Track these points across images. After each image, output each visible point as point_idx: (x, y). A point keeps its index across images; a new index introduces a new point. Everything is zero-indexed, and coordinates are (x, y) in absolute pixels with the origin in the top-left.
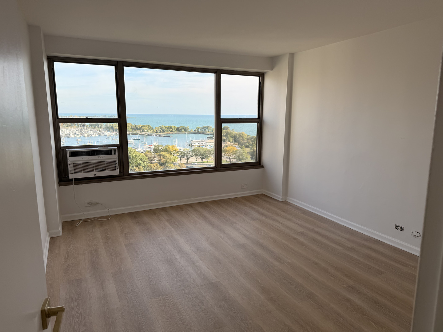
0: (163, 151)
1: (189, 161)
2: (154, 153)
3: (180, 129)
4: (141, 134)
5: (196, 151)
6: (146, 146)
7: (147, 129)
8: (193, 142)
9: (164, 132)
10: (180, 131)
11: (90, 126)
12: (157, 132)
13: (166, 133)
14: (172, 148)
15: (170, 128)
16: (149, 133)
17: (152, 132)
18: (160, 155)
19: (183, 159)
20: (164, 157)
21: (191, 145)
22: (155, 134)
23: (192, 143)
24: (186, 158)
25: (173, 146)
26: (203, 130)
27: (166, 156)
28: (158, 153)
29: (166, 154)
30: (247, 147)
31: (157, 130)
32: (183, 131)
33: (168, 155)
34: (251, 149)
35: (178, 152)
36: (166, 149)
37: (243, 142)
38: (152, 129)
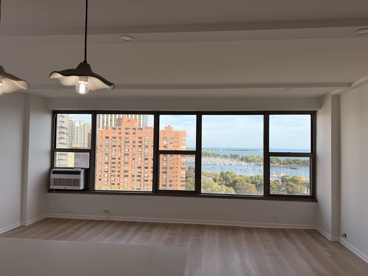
0: (290, 181)
2: (281, 182)
3: (306, 162)
7: (275, 161)
9: (291, 164)
11: (230, 157)
14: (299, 179)
15: (296, 161)
16: (277, 164)
17: (279, 164)
18: (287, 185)
20: (291, 186)
22: (282, 166)
27: (294, 186)
28: (286, 183)
29: (294, 184)
31: (284, 163)
33: (295, 185)
35: (305, 183)
36: (293, 179)
38: (280, 161)
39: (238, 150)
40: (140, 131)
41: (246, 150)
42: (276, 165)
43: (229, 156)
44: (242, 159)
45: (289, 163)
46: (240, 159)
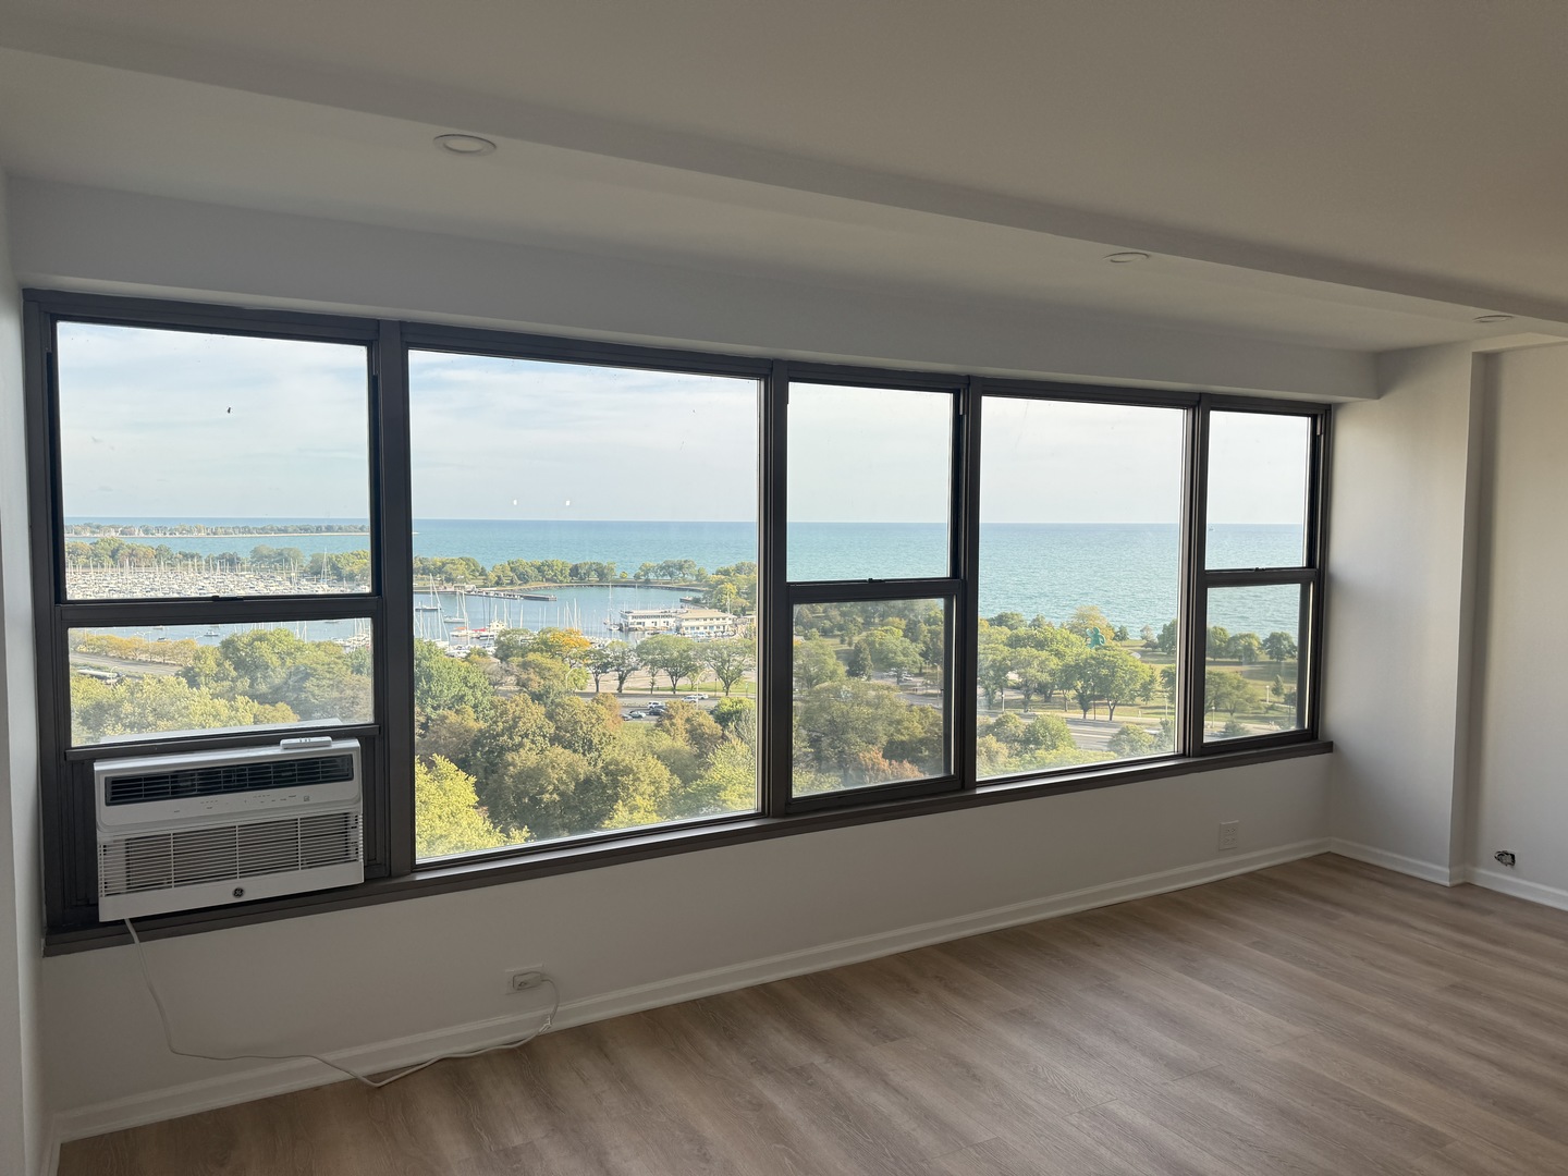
0: (534, 651)
1: (624, 686)
2: (496, 656)
3: (582, 571)
4: (442, 589)
5: (653, 649)
6: (464, 633)
7: (463, 574)
8: (633, 617)
9: (526, 582)
10: (581, 579)
12: (498, 583)
13: (532, 585)
14: (564, 638)
15: (545, 568)
16: (472, 586)
17: (481, 583)
18: (525, 666)
19: (602, 677)
20: (541, 671)
21: (625, 630)
22: (492, 591)
23: (630, 620)
24: (613, 674)
25: (567, 633)
26: (664, 575)
27: (549, 669)
28: (521, 659)
29: (547, 660)
30: (825, 633)
31: (499, 577)
32: (594, 577)
33: (555, 665)
34: (842, 642)
35: (587, 654)
36: (545, 643)
37: (810, 616)
38: (483, 573)
39: (290, 530)
41: (329, 529)
42: (469, 587)
44: (314, 570)
45: (519, 579)
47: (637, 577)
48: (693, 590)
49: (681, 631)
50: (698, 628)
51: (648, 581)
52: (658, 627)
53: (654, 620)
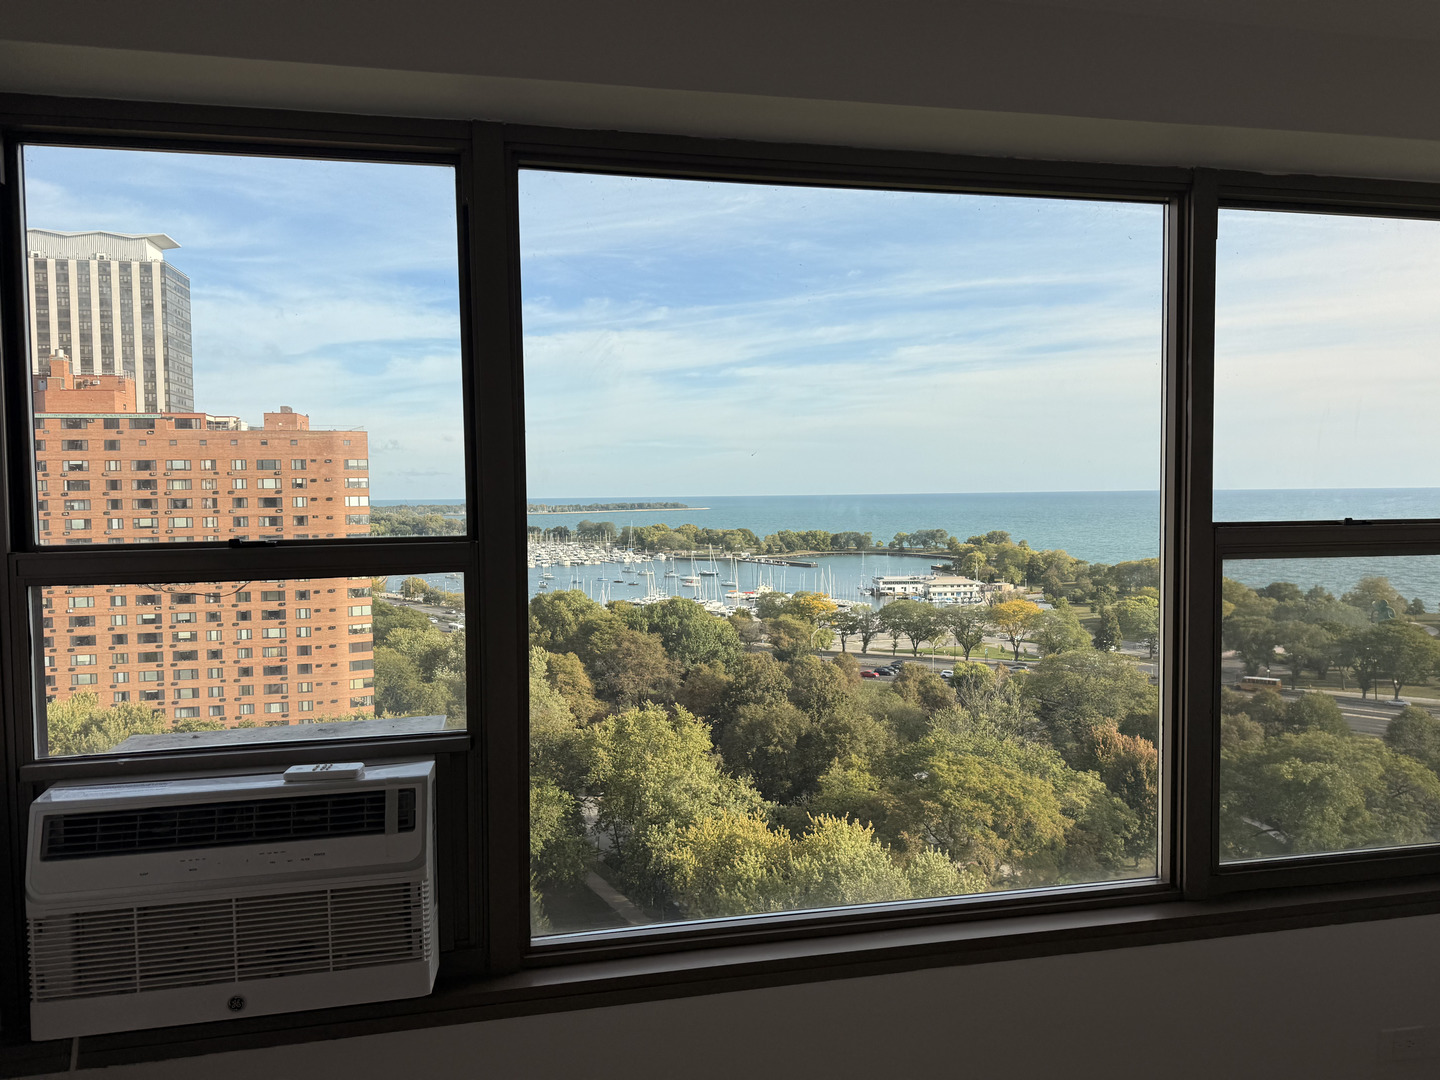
0: (786, 612)
1: (869, 646)
2: (757, 616)
3: (842, 540)
4: (722, 556)
5: (896, 613)
6: (735, 595)
7: (740, 543)
8: (885, 583)
9: (793, 550)
10: (841, 548)
11: (579, 534)
12: (769, 551)
13: (798, 553)
14: (815, 601)
15: (810, 538)
16: (747, 554)
17: (754, 551)
19: (850, 638)
20: (791, 631)
21: (877, 594)
22: (763, 559)
23: (882, 586)
24: (859, 635)
25: (818, 597)
26: (917, 544)
27: (797, 630)
28: (772, 619)
29: (797, 622)
30: (1077, 601)
31: (769, 546)
32: (853, 546)
33: (803, 626)
34: (1093, 610)
35: (834, 616)
36: (797, 604)
37: (1060, 584)
38: (757, 542)
39: (611, 507)
40: (142, 433)
41: (641, 506)
42: (744, 555)
43: (573, 529)
44: (622, 538)
45: (788, 548)
46: (617, 542)
47: (892, 545)
48: (945, 558)
49: (928, 597)
50: (945, 594)
51: (902, 549)
52: (907, 592)
53: (904, 586)
